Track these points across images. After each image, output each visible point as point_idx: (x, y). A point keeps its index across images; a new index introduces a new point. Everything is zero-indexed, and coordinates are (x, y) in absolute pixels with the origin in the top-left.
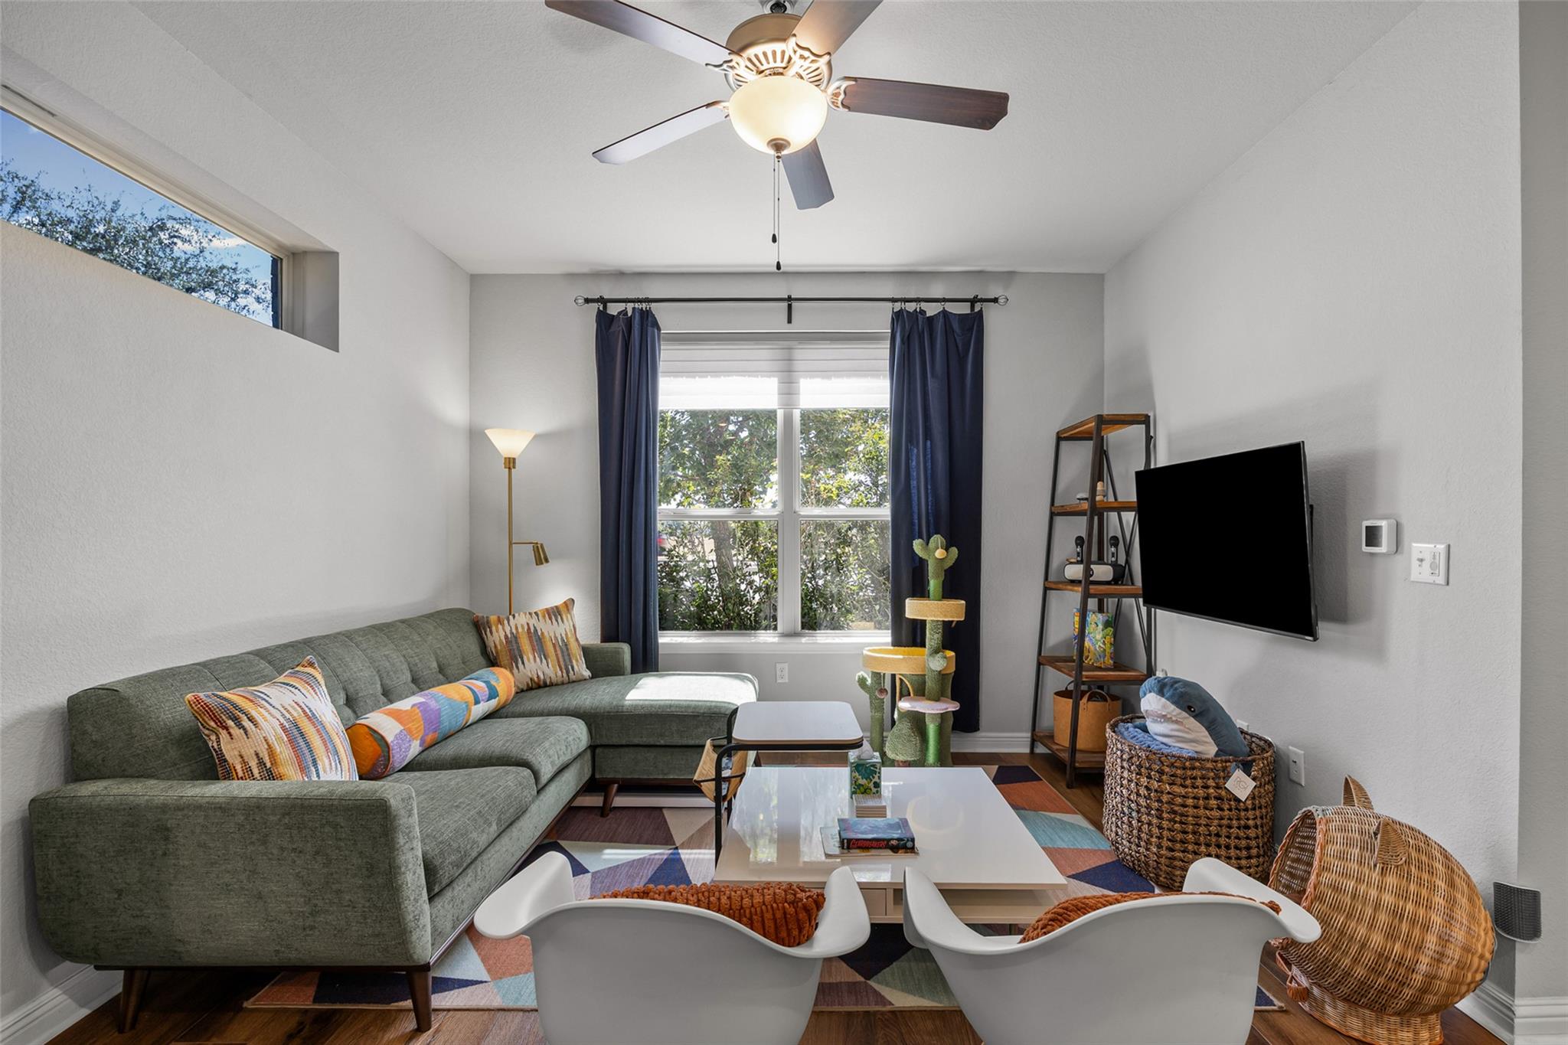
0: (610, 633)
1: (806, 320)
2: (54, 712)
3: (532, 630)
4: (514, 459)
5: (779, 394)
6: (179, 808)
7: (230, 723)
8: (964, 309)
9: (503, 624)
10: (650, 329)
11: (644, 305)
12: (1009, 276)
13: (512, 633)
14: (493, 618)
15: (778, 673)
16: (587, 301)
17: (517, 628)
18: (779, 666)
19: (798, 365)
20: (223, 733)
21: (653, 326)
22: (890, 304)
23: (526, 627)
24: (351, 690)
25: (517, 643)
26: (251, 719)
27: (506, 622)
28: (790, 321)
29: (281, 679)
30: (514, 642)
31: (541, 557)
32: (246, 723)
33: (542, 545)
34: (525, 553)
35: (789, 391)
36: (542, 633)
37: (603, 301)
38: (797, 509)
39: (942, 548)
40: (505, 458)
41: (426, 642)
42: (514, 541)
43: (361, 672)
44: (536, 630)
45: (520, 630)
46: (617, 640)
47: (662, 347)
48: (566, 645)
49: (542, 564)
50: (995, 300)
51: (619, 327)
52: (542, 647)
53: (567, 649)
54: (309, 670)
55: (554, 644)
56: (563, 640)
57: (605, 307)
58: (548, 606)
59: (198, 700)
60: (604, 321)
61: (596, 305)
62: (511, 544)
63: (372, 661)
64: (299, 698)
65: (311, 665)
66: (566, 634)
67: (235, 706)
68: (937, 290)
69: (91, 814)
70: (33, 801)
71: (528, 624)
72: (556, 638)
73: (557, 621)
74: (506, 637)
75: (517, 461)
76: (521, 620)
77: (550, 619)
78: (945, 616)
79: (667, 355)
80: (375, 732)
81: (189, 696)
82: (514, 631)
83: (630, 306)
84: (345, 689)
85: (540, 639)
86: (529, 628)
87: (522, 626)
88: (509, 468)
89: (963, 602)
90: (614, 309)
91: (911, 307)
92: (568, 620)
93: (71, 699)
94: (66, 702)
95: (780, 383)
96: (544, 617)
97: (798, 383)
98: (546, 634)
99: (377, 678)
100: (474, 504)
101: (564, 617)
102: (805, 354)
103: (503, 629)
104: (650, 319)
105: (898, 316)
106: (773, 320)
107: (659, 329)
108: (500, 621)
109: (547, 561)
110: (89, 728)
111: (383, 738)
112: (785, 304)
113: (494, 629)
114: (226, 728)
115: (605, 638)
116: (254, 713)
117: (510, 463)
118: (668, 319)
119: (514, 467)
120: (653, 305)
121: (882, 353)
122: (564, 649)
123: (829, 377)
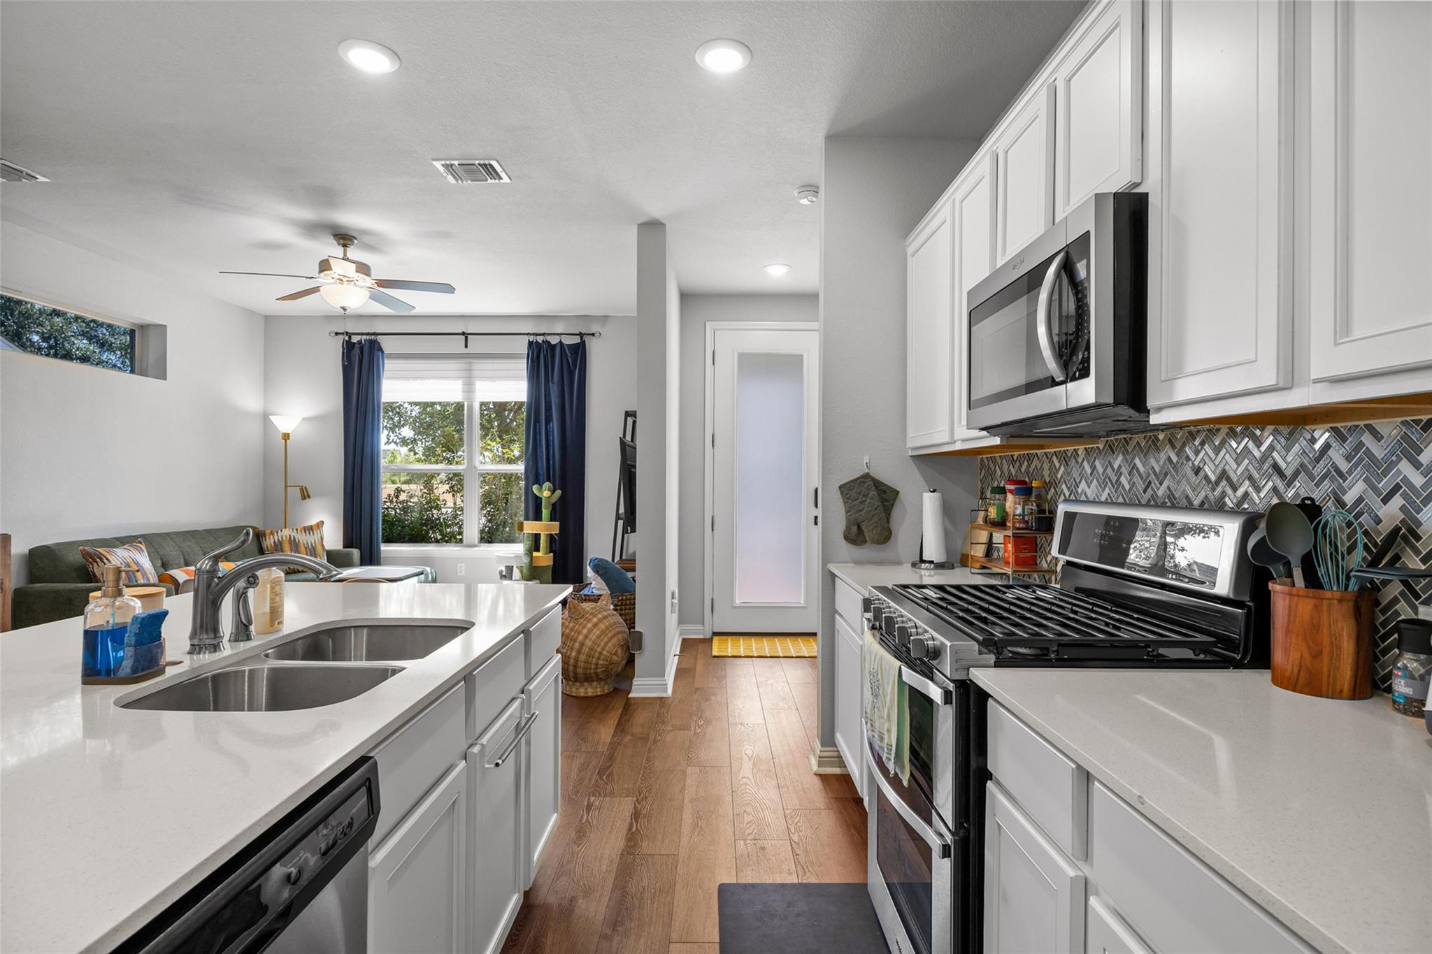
0: (349, 542)
1: (476, 345)
2: (23, 556)
3: (292, 539)
4: (288, 434)
5: (463, 392)
6: (76, 591)
7: (98, 560)
8: (577, 340)
9: (273, 535)
10: (376, 352)
11: (373, 337)
12: (604, 319)
13: (278, 540)
14: (268, 531)
15: (459, 569)
16: (337, 334)
17: (282, 537)
18: (459, 565)
19: (475, 373)
20: (95, 564)
21: (378, 350)
22: (526, 337)
23: (288, 537)
24: (165, 560)
25: (281, 545)
26: (107, 559)
27: (275, 533)
28: (466, 347)
29: (124, 547)
30: (279, 546)
31: (305, 495)
32: (105, 561)
33: (306, 488)
34: (294, 493)
35: (469, 389)
36: (299, 541)
37: (349, 335)
38: (477, 466)
39: (548, 490)
40: (283, 434)
41: (217, 541)
42: (288, 485)
43: (171, 551)
44: (294, 539)
45: (284, 538)
46: (352, 547)
47: (386, 362)
48: (314, 548)
49: (305, 499)
50: (593, 334)
51: (357, 351)
52: (297, 548)
53: (314, 551)
54: (140, 545)
55: (306, 548)
56: (312, 545)
57: (350, 338)
58: (306, 525)
59: (84, 550)
60: (349, 347)
61: (341, 337)
62: (286, 487)
63: (179, 547)
64: (132, 555)
65: (140, 543)
66: (315, 542)
67: (101, 554)
68: (559, 328)
69: (40, 595)
70: (15, 590)
71: (290, 535)
72: (307, 544)
73: (309, 533)
74: (275, 542)
75: (290, 435)
76: (286, 533)
77: (305, 532)
78: (533, 530)
79: (389, 366)
80: (173, 577)
81: (81, 548)
82: (280, 539)
83: (364, 337)
84: (161, 559)
85: (297, 544)
86: (290, 538)
87: (286, 536)
88: (286, 440)
89: (558, 523)
90: (355, 339)
91: (540, 339)
92: (317, 533)
93: (30, 550)
94: (28, 551)
95: (463, 385)
96: (301, 531)
97: (475, 385)
98: (301, 541)
99: (182, 556)
100: (266, 460)
101: (315, 532)
102: (479, 365)
103: (273, 538)
104: (376, 346)
105: (530, 343)
106: (457, 345)
107: (382, 352)
108: (272, 533)
109: (309, 497)
110: (39, 562)
111: (177, 580)
112: (463, 337)
113: (267, 538)
114: (96, 562)
115: (345, 546)
116: (109, 557)
117: (286, 437)
118: (388, 344)
119: (288, 439)
120: (380, 338)
121: (522, 366)
122: (312, 550)
123: (494, 381)
